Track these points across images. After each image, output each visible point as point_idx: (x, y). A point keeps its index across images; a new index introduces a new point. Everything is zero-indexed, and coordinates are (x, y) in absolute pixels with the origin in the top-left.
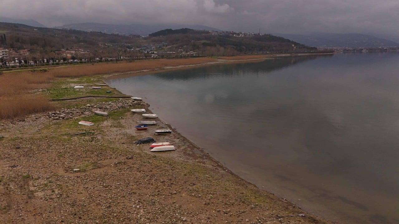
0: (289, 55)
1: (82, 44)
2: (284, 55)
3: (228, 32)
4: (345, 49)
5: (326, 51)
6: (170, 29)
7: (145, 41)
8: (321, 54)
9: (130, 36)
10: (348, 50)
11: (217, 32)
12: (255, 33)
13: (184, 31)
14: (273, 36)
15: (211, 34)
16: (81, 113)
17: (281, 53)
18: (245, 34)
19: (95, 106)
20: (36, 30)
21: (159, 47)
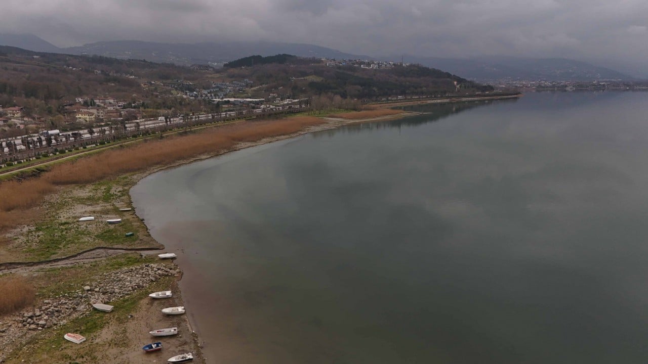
0: (448, 100)
2: (439, 101)
3: (352, 60)
4: (539, 85)
7: (218, 75)
8: (499, 97)
9: (193, 67)
10: (543, 87)
11: (334, 60)
12: (395, 62)
15: (324, 64)
16: (72, 310)
17: (436, 98)
18: (379, 64)
19: (97, 289)
20: (37, 57)
21: (239, 90)
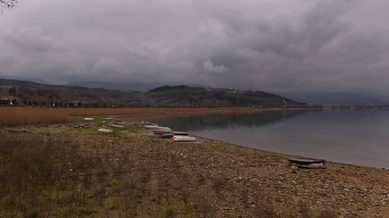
0: (280, 109)
1: (86, 97)
2: (276, 109)
3: (222, 89)
5: (315, 107)
6: (168, 86)
7: (144, 96)
8: (311, 109)
9: (130, 92)
10: (336, 107)
11: (212, 88)
12: (247, 90)
13: (182, 88)
14: (264, 93)
15: (206, 91)
16: (98, 126)
17: (274, 107)
18: (238, 90)
21: (158, 101)
